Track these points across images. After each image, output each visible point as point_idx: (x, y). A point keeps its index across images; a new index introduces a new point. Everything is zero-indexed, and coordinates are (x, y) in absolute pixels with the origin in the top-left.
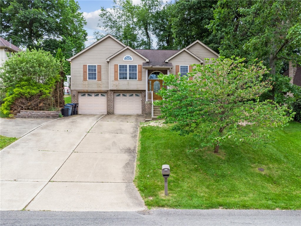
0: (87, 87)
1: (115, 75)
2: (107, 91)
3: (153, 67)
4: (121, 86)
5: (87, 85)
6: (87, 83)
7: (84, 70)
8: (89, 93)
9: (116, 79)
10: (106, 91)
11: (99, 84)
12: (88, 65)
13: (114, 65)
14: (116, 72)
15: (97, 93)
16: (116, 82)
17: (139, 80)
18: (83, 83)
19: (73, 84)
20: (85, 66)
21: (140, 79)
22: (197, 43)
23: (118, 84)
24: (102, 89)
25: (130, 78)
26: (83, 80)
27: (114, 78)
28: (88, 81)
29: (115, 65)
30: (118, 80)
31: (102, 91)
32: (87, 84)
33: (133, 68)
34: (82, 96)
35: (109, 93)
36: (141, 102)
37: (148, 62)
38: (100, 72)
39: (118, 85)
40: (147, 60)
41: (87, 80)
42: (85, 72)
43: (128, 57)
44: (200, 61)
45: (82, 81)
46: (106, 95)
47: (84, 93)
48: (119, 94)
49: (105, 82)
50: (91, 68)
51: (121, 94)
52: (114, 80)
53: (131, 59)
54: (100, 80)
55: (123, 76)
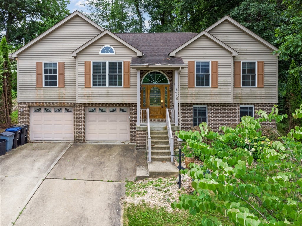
0: (42, 97)
1: (85, 79)
2: (75, 105)
3: (150, 66)
4: (95, 98)
5: (42, 95)
6: (42, 91)
7: (37, 70)
8: (47, 108)
9: (87, 86)
10: (73, 104)
11: (62, 93)
12: (43, 62)
13: (84, 62)
14: (87, 73)
15: (59, 108)
16: (88, 91)
17: (125, 86)
18: (36, 91)
19: (21, 93)
20: (39, 64)
21: (128, 86)
22: (226, 20)
23: (91, 93)
24: (65, 102)
25: (110, 84)
26: (36, 87)
27: (84, 85)
28: (44, 89)
29: (86, 62)
30: (91, 87)
31: (66, 104)
32: (42, 93)
33: (116, 67)
34: (36, 111)
35: (78, 107)
36: (129, 122)
37: (140, 57)
38: (62, 74)
39: (90, 96)
40: (140, 54)
41: (42, 87)
42: (39, 74)
43: (107, 48)
44: (231, 53)
45: (35, 89)
46: (72, 109)
47: (38, 108)
49: (70, 89)
50: (48, 68)
51: (97, 109)
52: (84, 87)
53: (112, 51)
54: (62, 86)
55: (99, 81)
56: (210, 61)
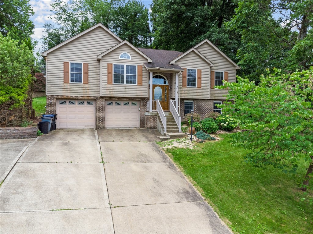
0: (69, 91)
1: (108, 77)
2: (97, 98)
3: (161, 69)
4: (116, 92)
5: (69, 90)
6: (69, 86)
7: (64, 69)
8: (71, 100)
9: (109, 83)
10: (95, 98)
11: (86, 89)
12: (70, 62)
13: (107, 64)
14: (109, 73)
15: (82, 101)
16: (110, 87)
17: (139, 84)
18: (64, 86)
19: (50, 87)
20: (66, 64)
21: (140, 84)
22: (206, 42)
23: (112, 89)
24: (89, 96)
25: (127, 82)
26: (63, 82)
28: (71, 84)
29: (109, 64)
30: (112, 84)
31: (90, 98)
32: (69, 88)
33: (131, 69)
34: (61, 103)
35: (99, 100)
37: (150, 63)
38: (86, 73)
39: (112, 91)
40: (150, 60)
41: (69, 83)
42: (66, 72)
43: (125, 55)
45: (62, 84)
46: (94, 103)
47: (64, 100)
48: (110, 102)
49: (93, 85)
50: (74, 67)
52: (107, 83)
53: (129, 57)
54: (86, 83)
55: (118, 79)
56: (197, 69)
